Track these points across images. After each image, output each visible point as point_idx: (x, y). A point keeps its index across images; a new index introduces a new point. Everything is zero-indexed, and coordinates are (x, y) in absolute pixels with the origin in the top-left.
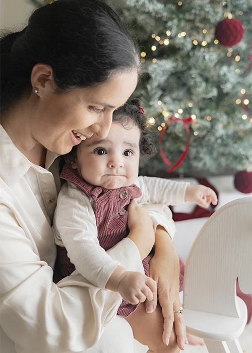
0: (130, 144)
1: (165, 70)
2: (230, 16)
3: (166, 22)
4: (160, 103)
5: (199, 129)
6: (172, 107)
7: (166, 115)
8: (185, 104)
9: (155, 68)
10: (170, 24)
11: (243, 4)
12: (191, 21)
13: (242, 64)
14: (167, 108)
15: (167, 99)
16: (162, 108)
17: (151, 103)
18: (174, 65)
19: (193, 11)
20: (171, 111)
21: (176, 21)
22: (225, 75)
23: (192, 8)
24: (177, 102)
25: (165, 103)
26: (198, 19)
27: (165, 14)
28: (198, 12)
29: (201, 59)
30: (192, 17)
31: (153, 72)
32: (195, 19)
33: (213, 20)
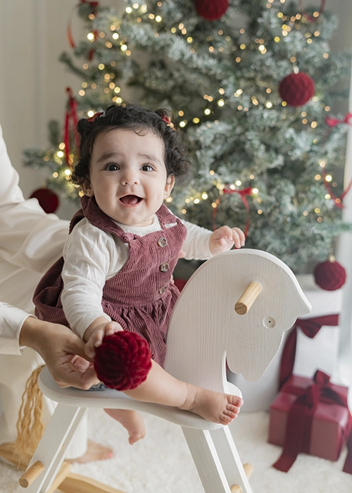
0: (148, 157)
1: (218, 134)
2: (296, 70)
3: (220, 81)
4: (212, 173)
5: (262, 204)
6: (228, 179)
7: (221, 187)
8: (246, 176)
9: (204, 131)
10: (225, 82)
11: (314, 57)
12: (252, 79)
13: (320, 131)
14: (222, 179)
15: (223, 169)
16: (216, 180)
17: (201, 172)
18: (230, 127)
19: (252, 67)
20: (227, 184)
21: (232, 79)
22: (292, 139)
23: (251, 64)
24: (235, 174)
25: (220, 174)
26: (259, 76)
27: (219, 71)
28: (258, 68)
29: (258, 118)
30: (252, 74)
31: (201, 135)
32: (256, 76)
33: (275, 76)
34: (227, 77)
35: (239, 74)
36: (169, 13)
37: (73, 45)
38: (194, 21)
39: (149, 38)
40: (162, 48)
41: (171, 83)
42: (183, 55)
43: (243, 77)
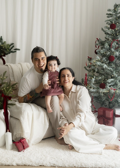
18: (114, 80)
34: (114, 71)
35: (116, 71)
36: (104, 60)
37: (87, 65)
38: (108, 61)
39: (100, 64)
40: (102, 66)
41: (104, 72)
42: (106, 67)
43: (117, 71)
